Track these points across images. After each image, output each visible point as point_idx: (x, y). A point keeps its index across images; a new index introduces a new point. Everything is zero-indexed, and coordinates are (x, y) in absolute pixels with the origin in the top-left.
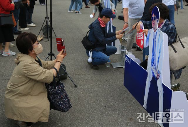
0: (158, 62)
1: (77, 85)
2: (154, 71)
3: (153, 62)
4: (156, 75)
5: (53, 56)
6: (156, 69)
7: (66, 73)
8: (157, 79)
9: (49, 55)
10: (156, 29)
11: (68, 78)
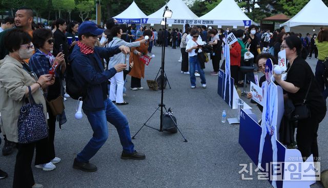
0: (272, 117)
1: (187, 140)
2: (268, 126)
3: (267, 117)
4: (270, 131)
5: (163, 108)
6: (270, 124)
7: (176, 126)
8: (271, 135)
9: (159, 106)
10: (269, 81)
11: (178, 132)
